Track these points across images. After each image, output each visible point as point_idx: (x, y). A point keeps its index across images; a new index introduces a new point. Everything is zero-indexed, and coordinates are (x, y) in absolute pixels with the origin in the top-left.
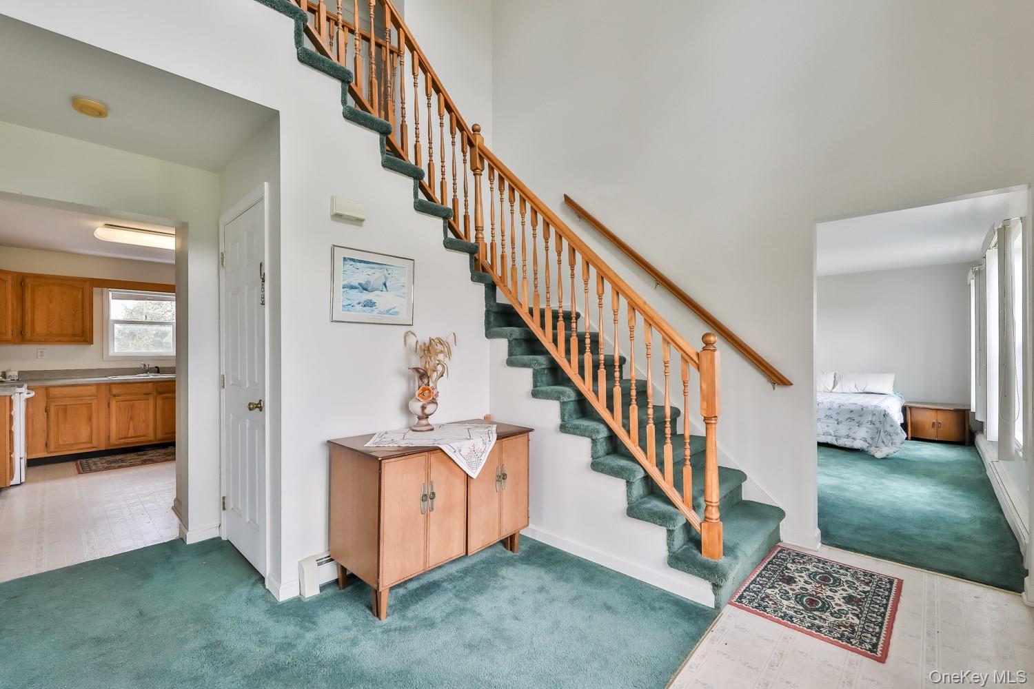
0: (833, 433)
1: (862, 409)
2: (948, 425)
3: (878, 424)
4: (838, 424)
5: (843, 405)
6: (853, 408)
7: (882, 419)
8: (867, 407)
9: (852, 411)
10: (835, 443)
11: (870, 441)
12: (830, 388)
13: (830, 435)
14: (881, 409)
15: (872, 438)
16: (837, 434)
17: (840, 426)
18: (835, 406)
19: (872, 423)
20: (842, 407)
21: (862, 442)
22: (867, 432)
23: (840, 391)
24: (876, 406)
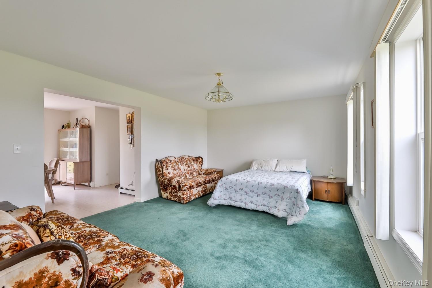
0: (266, 204)
1: (284, 188)
2: (334, 192)
3: (293, 199)
4: (270, 198)
5: (273, 185)
6: (279, 187)
7: (296, 195)
8: (287, 187)
9: (278, 190)
10: (268, 211)
11: (288, 211)
12: (274, 169)
13: (265, 206)
14: (295, 188)
15: (290, 209)
16: (269, 205)
17: (271, 199)
18: (269, 185)
19: (290, 198)
20: (272, 186)
21: (283, 212)
22: (287, 205)
23: (279, 170)
24: (293, 186)
